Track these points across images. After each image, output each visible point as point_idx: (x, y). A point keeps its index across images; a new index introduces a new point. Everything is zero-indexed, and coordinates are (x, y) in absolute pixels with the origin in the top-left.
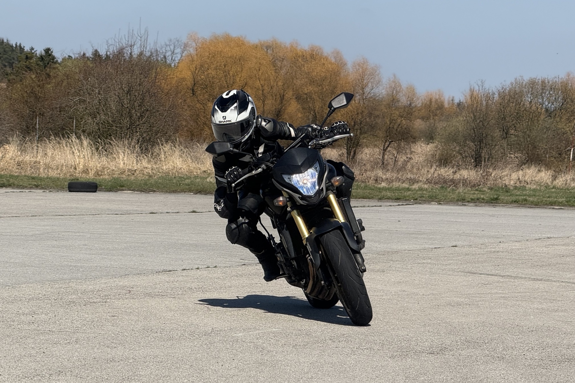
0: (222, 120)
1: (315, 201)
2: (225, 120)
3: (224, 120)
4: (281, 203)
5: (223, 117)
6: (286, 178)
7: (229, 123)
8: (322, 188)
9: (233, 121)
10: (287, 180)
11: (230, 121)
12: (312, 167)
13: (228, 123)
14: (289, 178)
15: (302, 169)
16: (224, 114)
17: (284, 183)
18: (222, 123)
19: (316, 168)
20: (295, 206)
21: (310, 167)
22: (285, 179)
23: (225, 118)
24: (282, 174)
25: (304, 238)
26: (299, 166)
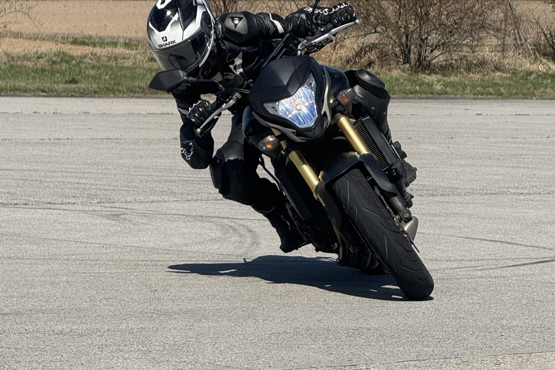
0: (162, 43)
1: (318, 133)
2: (167, 42)
3: (165, 43)
4: (269, 146)
5: (163, 38)
6: (268, 107)
7: (173, 44)
8: (325, 113)
9: (178, 41)
10: (271, 111)
11: (174, 42)
12: (303, 85)
13: (171, 45)
14: (274, 108)
15: (290, 90)
16: (163, 34)
17: (269, 116)
18: (164, 47)
19: (311, 84)
20: (292, 145)
21: (301, 85)
22: (268, 109)
23: (165, 39)
24: (263, 103)
25: (313, 190)
26: (284, 86)
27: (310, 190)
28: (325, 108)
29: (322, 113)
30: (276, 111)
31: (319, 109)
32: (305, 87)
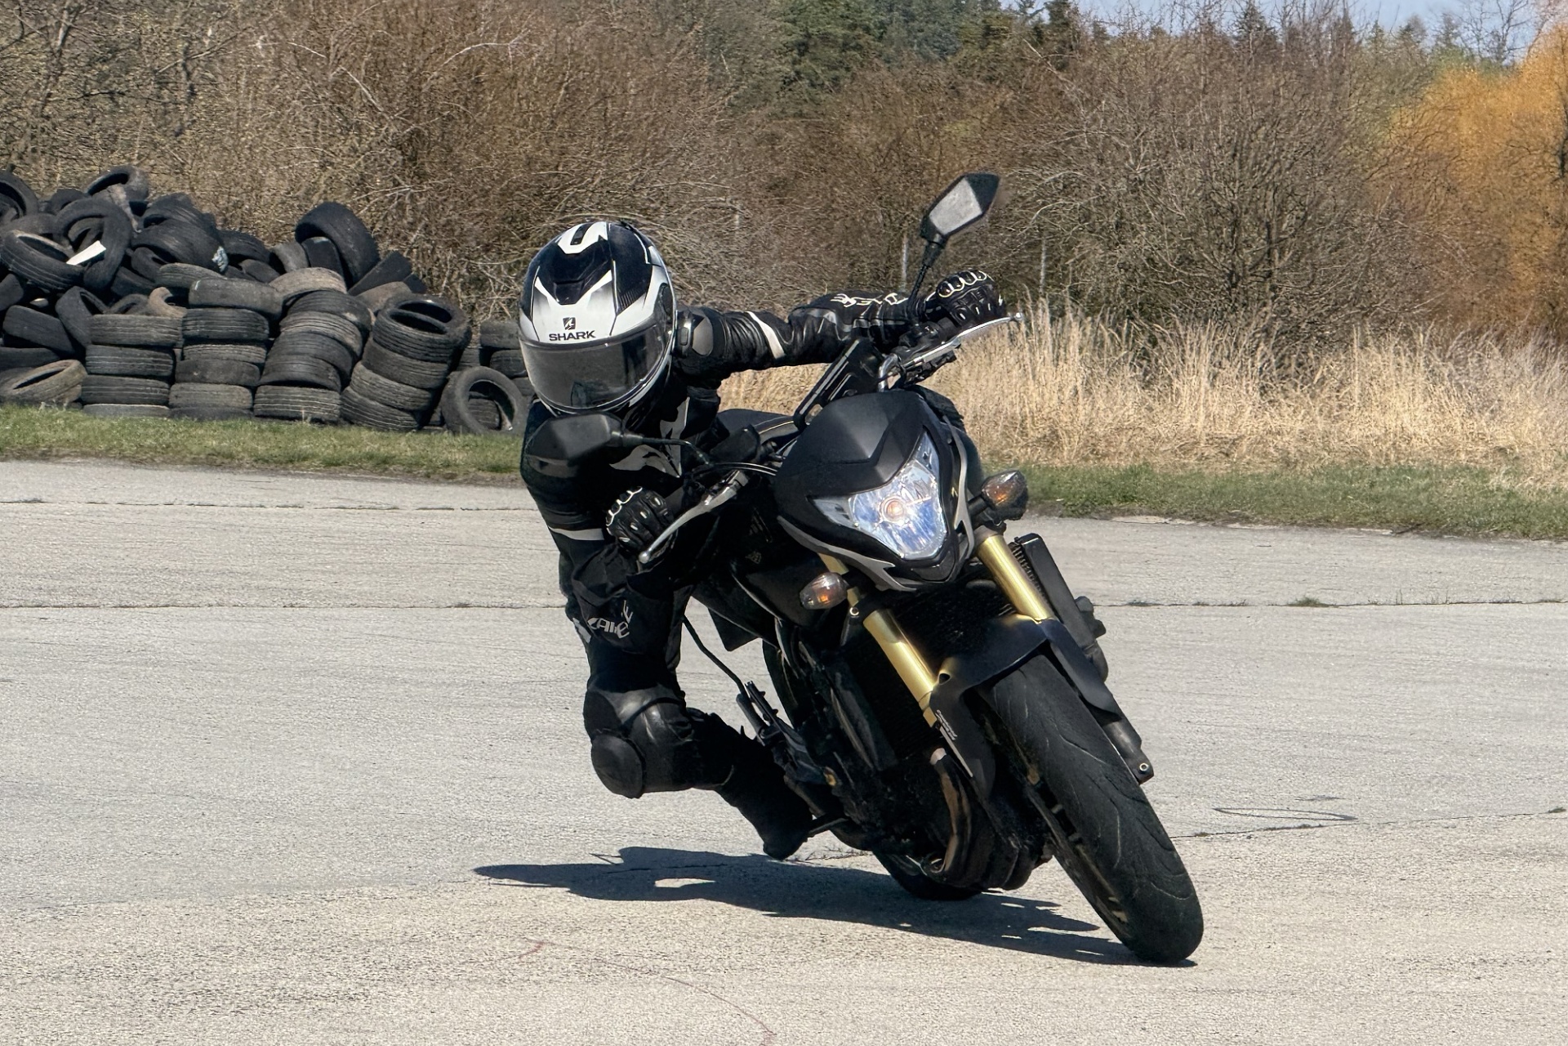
0: (562, 331)
1: (944, 573)
3: (567, 332)
4: (825, 599)
5: (566, 320)
6: (828, 507)
7: (587, 340)
8: (961, 525)
9: (601, 334)
10: (835, 518)
11: (590, 335)
12: (911, 459)
14: (840, 509)
15: (881, 470)
16: (569, 310)
17: (826, 528)
18: (562, 342)
19: (926, 458)
21: (906, 459)
22: (826, 513)
23: (571, 323)
24: (811, 497)
25: (924, 703)
26: (867, 461)
27: (917, 703)
28: (962, 515)
29: (956, 527)
30: (847, 517)
31: (949, 516)
32: (917, 465)
